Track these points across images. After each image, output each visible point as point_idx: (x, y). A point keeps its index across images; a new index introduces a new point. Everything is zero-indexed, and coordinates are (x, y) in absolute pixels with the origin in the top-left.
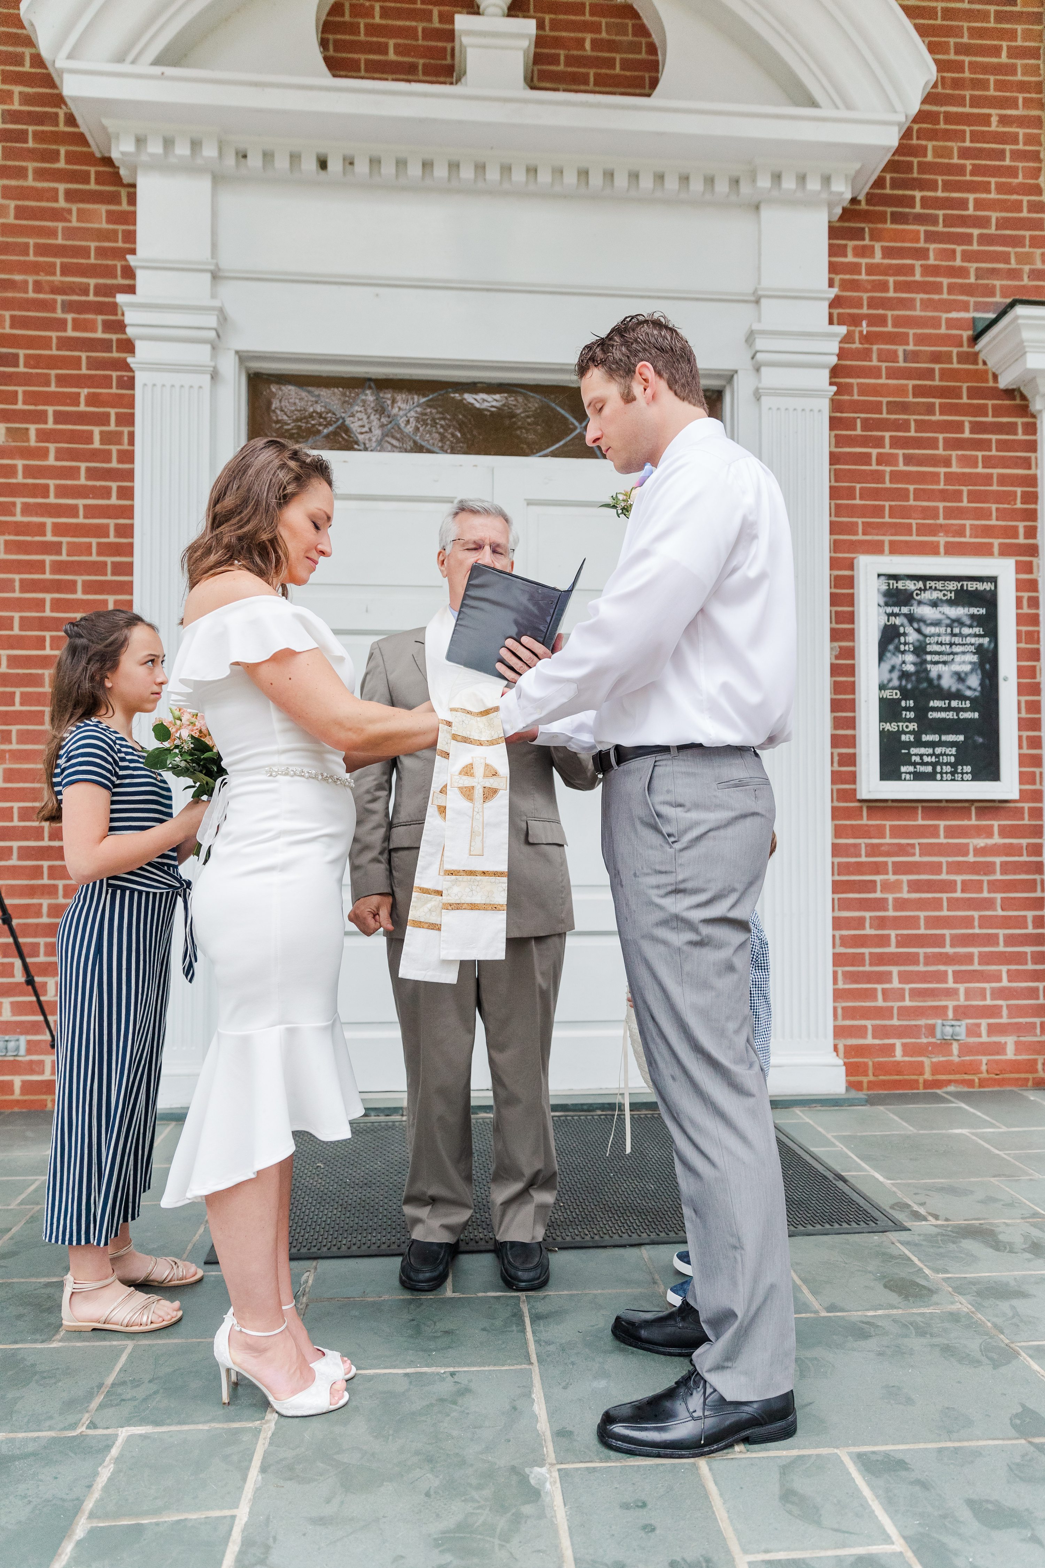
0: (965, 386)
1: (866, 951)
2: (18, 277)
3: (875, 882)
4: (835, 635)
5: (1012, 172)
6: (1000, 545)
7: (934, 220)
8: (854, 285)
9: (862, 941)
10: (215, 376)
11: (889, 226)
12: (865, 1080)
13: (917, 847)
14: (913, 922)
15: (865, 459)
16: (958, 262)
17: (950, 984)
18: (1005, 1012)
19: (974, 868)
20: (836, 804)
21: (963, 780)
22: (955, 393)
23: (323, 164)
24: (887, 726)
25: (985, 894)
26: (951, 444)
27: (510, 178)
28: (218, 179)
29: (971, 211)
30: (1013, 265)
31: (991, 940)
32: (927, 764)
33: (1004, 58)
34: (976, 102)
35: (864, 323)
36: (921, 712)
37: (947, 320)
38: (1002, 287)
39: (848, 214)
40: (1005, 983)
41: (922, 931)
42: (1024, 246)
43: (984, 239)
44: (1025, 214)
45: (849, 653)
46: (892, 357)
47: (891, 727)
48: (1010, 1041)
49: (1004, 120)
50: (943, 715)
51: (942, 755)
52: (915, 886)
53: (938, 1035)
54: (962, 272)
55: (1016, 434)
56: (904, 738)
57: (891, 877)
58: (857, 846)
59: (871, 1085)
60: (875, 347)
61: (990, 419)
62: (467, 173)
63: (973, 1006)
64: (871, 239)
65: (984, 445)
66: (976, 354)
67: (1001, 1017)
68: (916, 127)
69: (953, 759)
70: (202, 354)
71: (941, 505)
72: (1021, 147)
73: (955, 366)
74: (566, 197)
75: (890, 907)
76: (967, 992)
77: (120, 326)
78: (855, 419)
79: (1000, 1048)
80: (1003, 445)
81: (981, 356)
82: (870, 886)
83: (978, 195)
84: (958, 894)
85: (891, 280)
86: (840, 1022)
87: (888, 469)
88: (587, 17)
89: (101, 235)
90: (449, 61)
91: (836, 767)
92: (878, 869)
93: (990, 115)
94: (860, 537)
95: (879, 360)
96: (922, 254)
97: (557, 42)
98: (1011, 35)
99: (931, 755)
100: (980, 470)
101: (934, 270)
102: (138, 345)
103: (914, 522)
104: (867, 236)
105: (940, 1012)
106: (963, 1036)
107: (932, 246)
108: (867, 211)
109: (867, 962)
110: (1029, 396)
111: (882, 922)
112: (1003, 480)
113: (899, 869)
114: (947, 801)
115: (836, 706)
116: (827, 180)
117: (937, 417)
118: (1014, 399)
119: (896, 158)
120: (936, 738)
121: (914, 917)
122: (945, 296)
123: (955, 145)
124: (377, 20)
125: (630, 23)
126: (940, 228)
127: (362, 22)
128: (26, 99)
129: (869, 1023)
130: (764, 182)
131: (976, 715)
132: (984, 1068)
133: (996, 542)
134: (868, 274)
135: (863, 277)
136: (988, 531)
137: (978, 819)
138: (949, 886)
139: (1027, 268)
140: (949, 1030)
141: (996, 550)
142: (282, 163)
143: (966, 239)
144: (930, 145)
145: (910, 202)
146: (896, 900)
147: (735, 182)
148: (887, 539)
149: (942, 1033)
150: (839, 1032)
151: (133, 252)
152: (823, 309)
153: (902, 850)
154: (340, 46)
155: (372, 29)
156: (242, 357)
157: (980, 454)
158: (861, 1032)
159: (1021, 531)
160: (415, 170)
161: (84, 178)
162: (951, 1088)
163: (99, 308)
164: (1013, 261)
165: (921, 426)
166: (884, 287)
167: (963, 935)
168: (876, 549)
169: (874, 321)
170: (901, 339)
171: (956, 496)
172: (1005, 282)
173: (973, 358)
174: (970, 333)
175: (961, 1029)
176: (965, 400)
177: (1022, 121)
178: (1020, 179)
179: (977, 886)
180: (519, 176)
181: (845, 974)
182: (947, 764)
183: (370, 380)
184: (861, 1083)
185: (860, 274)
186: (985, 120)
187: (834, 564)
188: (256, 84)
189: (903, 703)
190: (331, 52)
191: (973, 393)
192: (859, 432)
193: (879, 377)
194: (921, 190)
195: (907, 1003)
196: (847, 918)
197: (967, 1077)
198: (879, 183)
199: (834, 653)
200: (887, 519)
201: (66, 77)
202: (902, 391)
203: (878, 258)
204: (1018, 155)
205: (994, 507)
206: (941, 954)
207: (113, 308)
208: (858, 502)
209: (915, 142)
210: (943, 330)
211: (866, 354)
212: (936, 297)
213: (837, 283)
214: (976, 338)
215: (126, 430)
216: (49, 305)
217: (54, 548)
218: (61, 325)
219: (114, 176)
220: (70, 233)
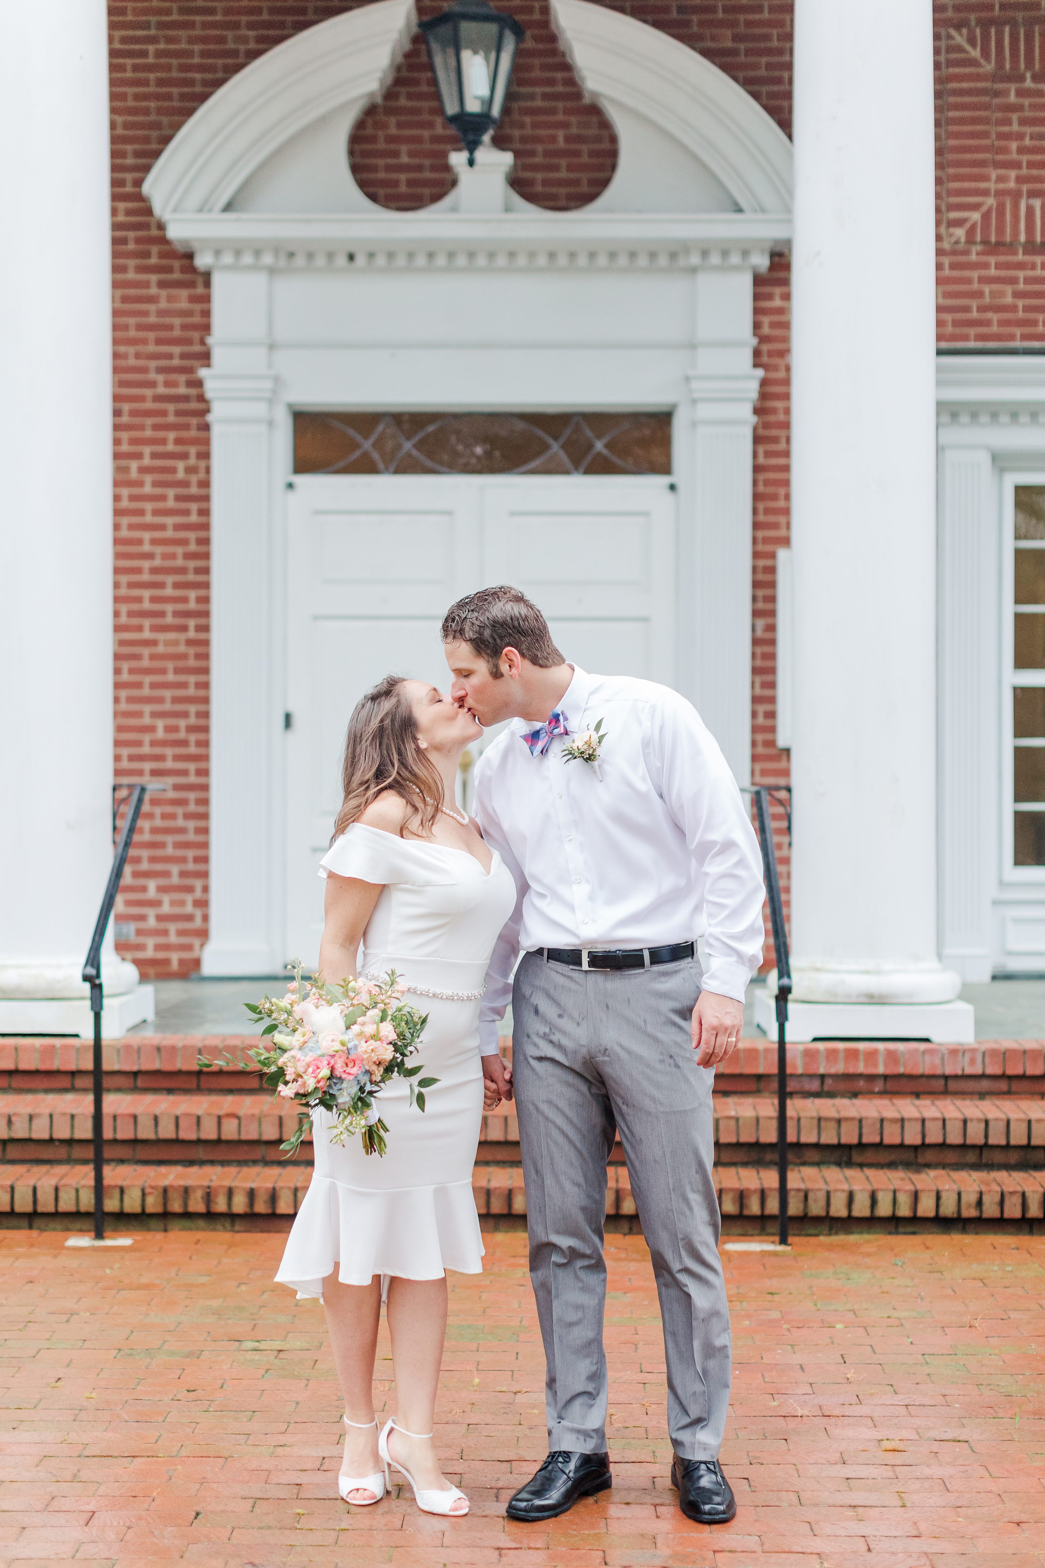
4: (757, 614)
10: (270, 422)
20: (757, 750)
23: (351, 257)
27: (495, 261)
28: (272, 271)
45: (770, 628)
70: (260, 409)
77: (199, 384)
78: (781, 435)
88: (560, 117)
89: (182, 313)
90: (447, 163)
91: (758, 720)
94: (784, 533)
102: (213, 403)
115: (756, 671)
116: (747, 256)
124: (393, 131)
125: (595, 118)
127: (381, 134)
147: (674, 256)
151: (206, 328)
155: (389, 139)
156: (290, 406)
161: (169, 270)
163: (182, 370)
183: (387, 414)
187: (756, 555)
192: (783, 446)
199: (757, 628)
207: (192, 371)
208: (782, 504)
215: (202, 464)
216: (144, 370)
217: (150, 556)
218: (153, 384)
219: (193, 270)
220: (161, 313)
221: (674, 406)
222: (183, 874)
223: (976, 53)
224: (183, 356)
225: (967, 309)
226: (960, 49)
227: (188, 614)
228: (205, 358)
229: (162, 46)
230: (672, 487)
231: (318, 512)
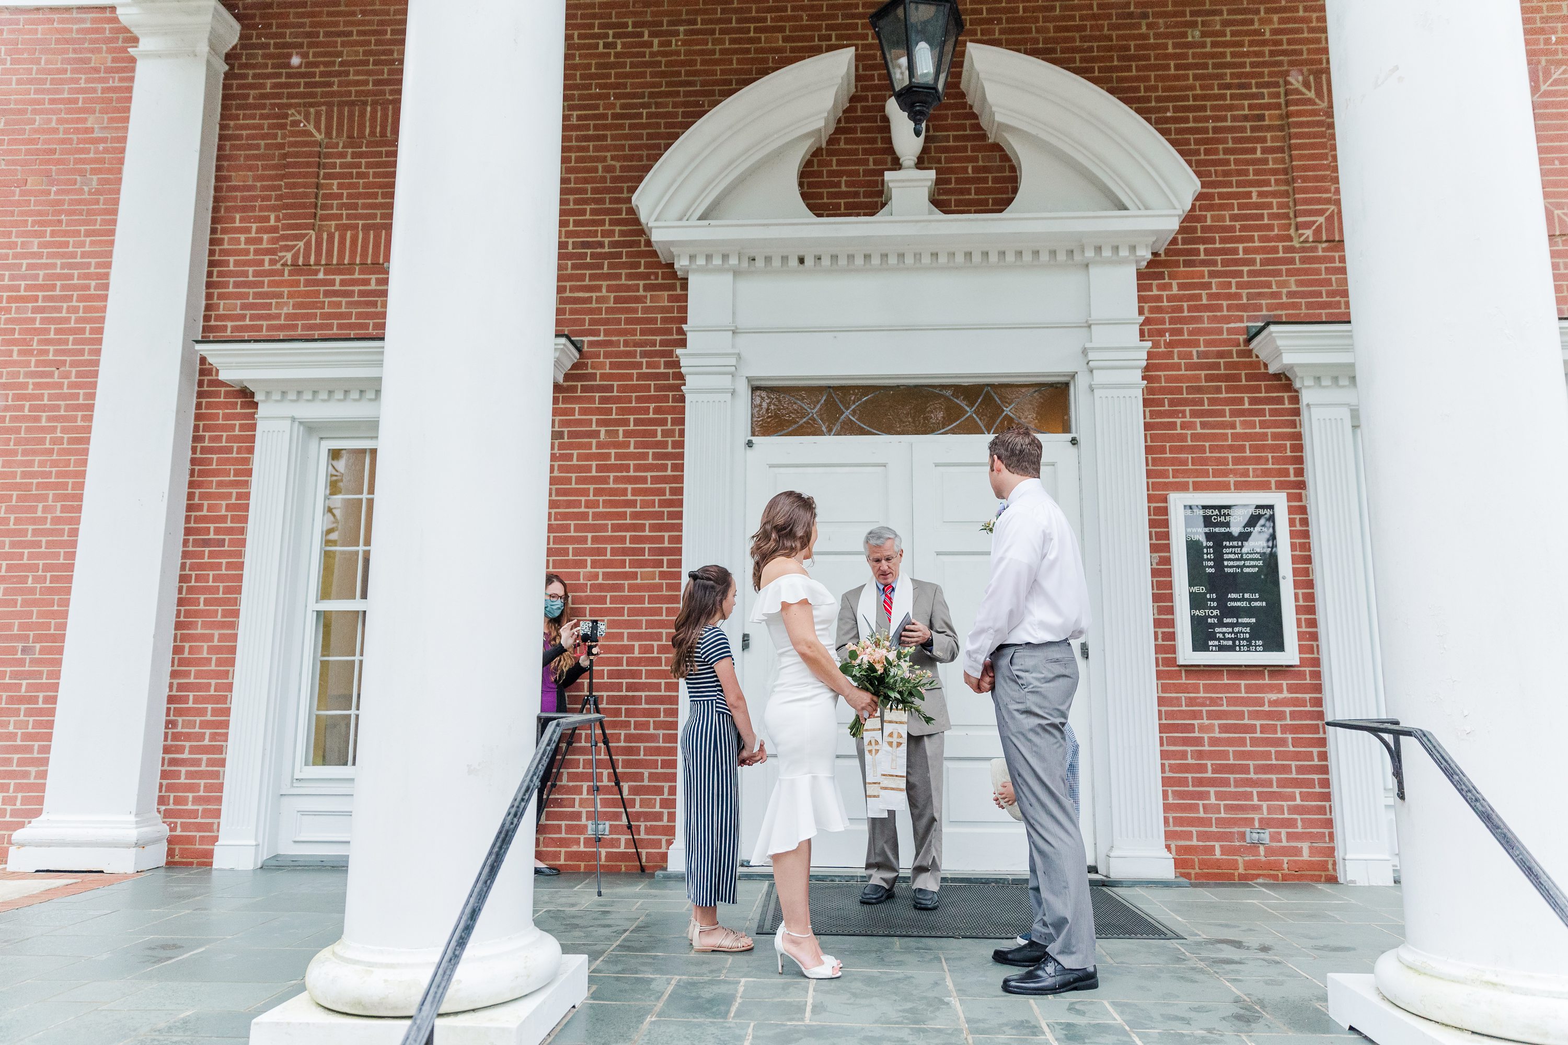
0: (1243, 373)
1: (1189, 775)
2: (614, 339)
3: (1193, 725)
4: (1154, 548)
5: (1270, 228)
6: (1276, 482)
7: (1214, 263)
8: (1159, 310)
9: (1186, 768)
10: (733, 393)
11: (1182, 269)
12: (1193, 872)
13: (1225, 700)
14: (1225, 755)
15: (1173, 426)
16: (1234, 290)
17: (1256, 801)
18: (1299, 823)
19: (1269, 715)
20: (1161, 668)
21: (1256, 651)
22: (1237, 378)
23: (802, 261)
24: (1197, 613)
25: (1279, 735)
26: (1234, 413)
27: (920, 260)
28: (737, 273)
29: (1241, 255)
30: (1275, 289)
31: (1286, 769)
32: (1229, 639)
33: (1259, 155)
34: (1239, 184)
35: (1167, 335)
36: (1222, 602)
37: (1228, 329)
38: (1267, 304)
39: (1150, 264)
40: (1298, 801)
41: (1231, 762)
42: (1281, 276)
43: (1251, 273)
44: (1281, 255)
45: (1167, 561)
46: (1190, 355)
47: (1200, 613)
48: (1305, 846)
49: (1260, 194)
50: (1239, 604)
51: (1239, 632)
52: (1224, 729)
53: (1248, 840)
54: (1238, 296)
55: (1284, 404)
56: (1209, 620)
57: (1206, 722)
58: (1178, 699)
59: (1198, 876)
60: (1176, 350)
61: (1263, 395)
62: (892, 260)
63: (1274, 819)
64: (1170, 279)
65: (1261, 413)
66: (1251, 351)
67: (1297, 827)
68: (1198, 203)
69: (1248, 636)
70: (726, 381)
71: (1230, 455)
72: (1275, 211)
73: (1235, 359)
74: (957, 268)
75: (1206, 743)
76: (1269, 808)
77: (677, 364)
78: (1163, 399)
79: (1298, 852)
80: (1273, 412)
81: (1255, 352)
82: (1190, 728)
83: (1246, 245)
84: (1258, 735)
85: (1185, 304)
86: (1172, 828)
87: (1189, 432)
88: (969, 153)
89: (663, 310)
90: (880, 188)
91: (1160, 642)
92: (1196, 715)
93: (1251, 192)
94: (1171, 480)
95: (1179, 359)
96: (1207, 286)
97: (951, 171)
98: (1264, 140)
99: (1231, 633)
100: (1258, 430)
101: (1217, 296)
102: (688, 378)
103: (1210, 468)
104: (1166, 277)
105: (1249, 822)
106: (1267, 841)
107: (1214, 281)
108: (1165, 261)
109: (1190, 784)
110: (1292, 378)
111: (1200, 755)
112: (1275, 436)
113: (1212, 715)
114: (1246, 666)
115: (1156, 598)
116: (1133, 248)
117: (1224, 395)
118: (1281, 380)
119: (1185, 224)
120: (1235, 620)
121: (1224, 751)
122: (1225, 313)
123: (1227, 214)
124: (834, 168)
125: (998, 154)
126: (1219, 268)
127: (825, 170)
128: (622, 233)
129: (1194, 830)
130: (1090, 254)
131: (1264, 604)
132: (1285, 866)
133: (1273, 480)
134: (1168, 302)
135: (1165, 304)
136: (1266, 472)
137: (1270, 678)
138: (1251, 729)
139: (1285, 290)
140: (1255, 836)
141: (1273, 485)
142: (776, 263)
143: (1239, 274)
144: (1209, 214)
145: (1197, 252)
146: (1210, 738)
147: (1071, 252)
148: (1191, 480)
149: (1251, 838)
150: (1169, 835)
151: (684, 320)
152: (1136, 328)
153: (1214, 702)
154: (810, 185)
155: (831, 173)
156: (749, 379)
157: (1257, 419)
158: (1188, 836)
159: (1292, 472)
160: (859, 261)
161: (655, 277)
162: (1260, 881)
163: (662, 354)
164: (1274, 286)
165: (1212, 402)
166: (1181, 309)
167: (1264, 765)
168: (1183, 487)
169: (1173, 332)
170: (1196, 344)
171: (1242, 449)
172: (1269, 301)
173: (1249, 353)
174: (1245, 337)
175: (1266, 836)
176: (1244, 382)
177: (1274, 194)
178: (1276, 232)
179: (1273, 729)
180: (926, 260)
181: (1173, 792)
182: (1243, 639)
183: (830, 387)
184: (1189, 874)
185: (1163, 302)
186: (1248, 195)
187: (1150, 499)
188: (764, 225)
189: (1208, 596)
190: (805, 189)
191: (1249, 377)
192: (1167, 408)
193: (1180, 369)
194: (1204, 244)
195: (1223, 815)
196: (1173, 751)
197: (1272, 872)
198: (1174, 241)
199: (1155, 561)
200: (1190, 467)
201: (653, 230)
202: (1197, 378)
203: (1175, 290)
204: (1273, 216)
205: (1270, 455)
206: (1247, 779)
207: (670, 354)
208: (1168, 455)
209: (1197, 213)
210: (1225, 336)
211: (1170, 355)
212: (1219, 314)
213: (1146, 311)
214: (1249, 341)
215: (677, 428)
216: (632, 354)
217: (632, 504)
218: (639, 365)
219: (674, 275)
220: (646, 310)
221: (1073, 376)
222: (652, 777)
223: (1311, 95)
224: (662, 343)
225: (1319, 294)
226: (1298, 92)
227: (662, 551)
228: (683, 343)
229: (653, 110)
230: (1074, 441)
231: (771, 466)
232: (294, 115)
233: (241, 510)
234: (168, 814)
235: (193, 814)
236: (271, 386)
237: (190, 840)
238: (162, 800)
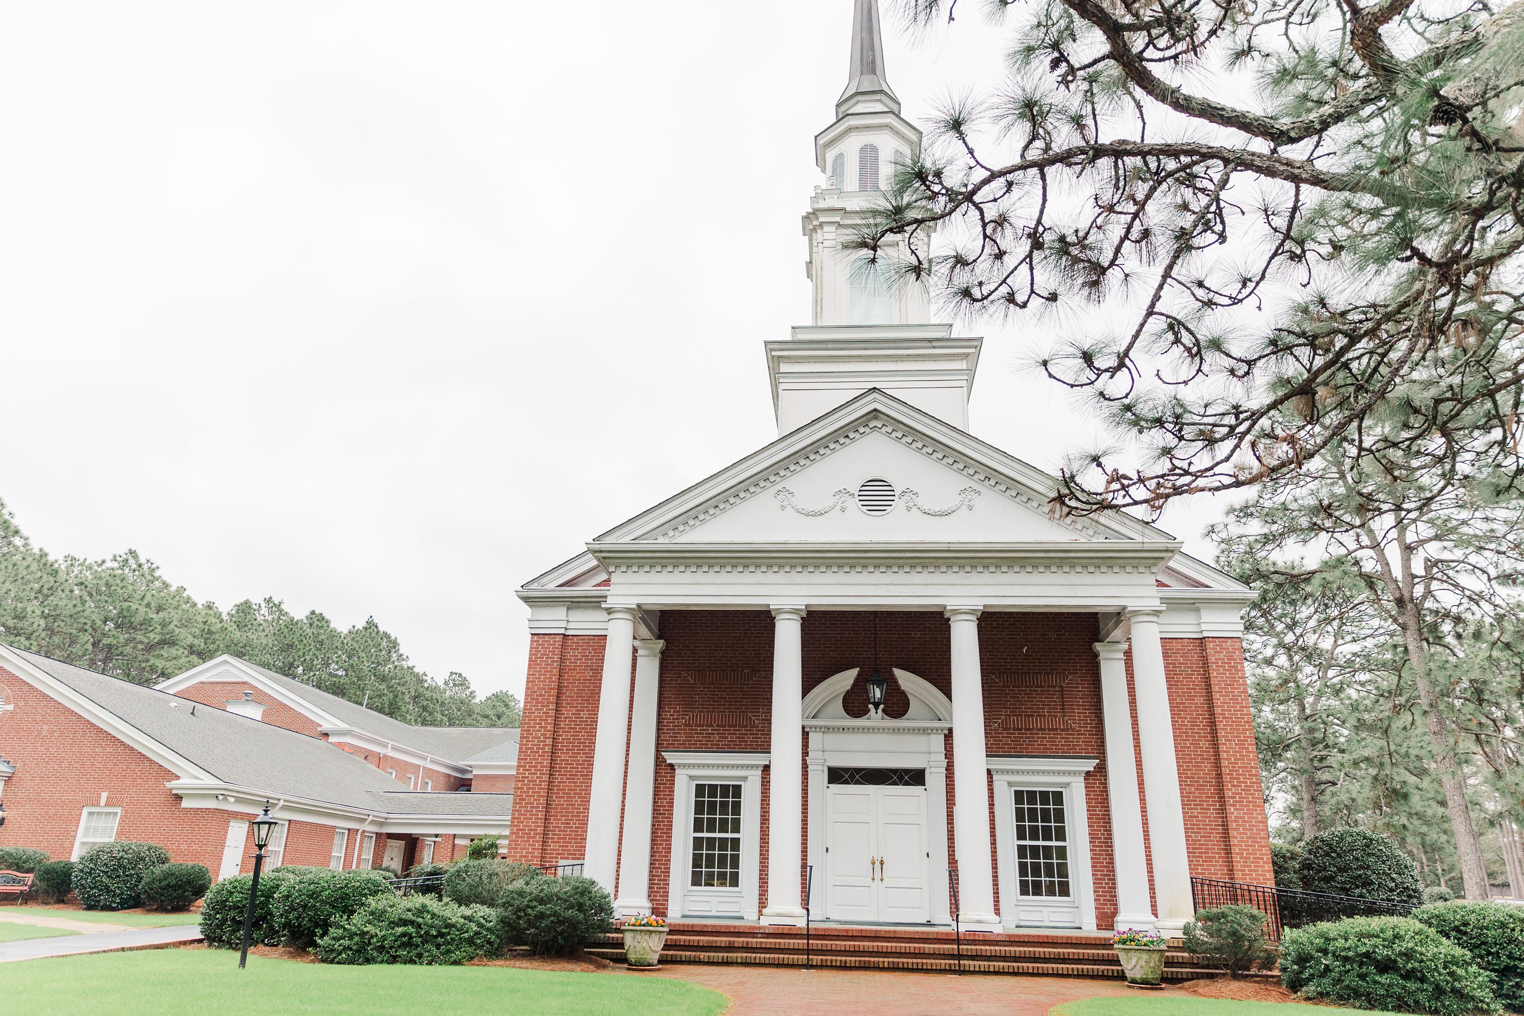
4: (948, 823)
10: (823, 771)
23: (844, 730)
28: (824, 732)
39: (949, 732)
45: (953, 827)
62: (870, 730)
70: (820, 768)
72: (987, 717)
91: (950, 852)
97: (890, 704)
102: (810, 766)
115: (949, 839)
116: (943, 730)
124: (853, 698)
125: (903, 696)
127: (850, 698)
130: (930, 732)
139: (989, 743)
142: (836, 730)
147: (925, 730)
150: (951, 912)
151: (807, 746)
152: (944, 755)
156: (828, 766)
160: (861, 732)
180: (881, 730)
183: (852, 769)
187: (947, 808)
190: (845, 707)
199: (949, 827)
221: (925, 768)
223: (997, 680)
226: (993, 679)
228: (807, 754)
230: (926, 789)
231: (834, 794)
232: (684, 674)
233: (671, 803)
234: (651, 900)
235: (659, 900)
236: (680, 765)
237: (659, 909)
238: (649, 896)
